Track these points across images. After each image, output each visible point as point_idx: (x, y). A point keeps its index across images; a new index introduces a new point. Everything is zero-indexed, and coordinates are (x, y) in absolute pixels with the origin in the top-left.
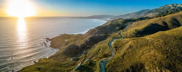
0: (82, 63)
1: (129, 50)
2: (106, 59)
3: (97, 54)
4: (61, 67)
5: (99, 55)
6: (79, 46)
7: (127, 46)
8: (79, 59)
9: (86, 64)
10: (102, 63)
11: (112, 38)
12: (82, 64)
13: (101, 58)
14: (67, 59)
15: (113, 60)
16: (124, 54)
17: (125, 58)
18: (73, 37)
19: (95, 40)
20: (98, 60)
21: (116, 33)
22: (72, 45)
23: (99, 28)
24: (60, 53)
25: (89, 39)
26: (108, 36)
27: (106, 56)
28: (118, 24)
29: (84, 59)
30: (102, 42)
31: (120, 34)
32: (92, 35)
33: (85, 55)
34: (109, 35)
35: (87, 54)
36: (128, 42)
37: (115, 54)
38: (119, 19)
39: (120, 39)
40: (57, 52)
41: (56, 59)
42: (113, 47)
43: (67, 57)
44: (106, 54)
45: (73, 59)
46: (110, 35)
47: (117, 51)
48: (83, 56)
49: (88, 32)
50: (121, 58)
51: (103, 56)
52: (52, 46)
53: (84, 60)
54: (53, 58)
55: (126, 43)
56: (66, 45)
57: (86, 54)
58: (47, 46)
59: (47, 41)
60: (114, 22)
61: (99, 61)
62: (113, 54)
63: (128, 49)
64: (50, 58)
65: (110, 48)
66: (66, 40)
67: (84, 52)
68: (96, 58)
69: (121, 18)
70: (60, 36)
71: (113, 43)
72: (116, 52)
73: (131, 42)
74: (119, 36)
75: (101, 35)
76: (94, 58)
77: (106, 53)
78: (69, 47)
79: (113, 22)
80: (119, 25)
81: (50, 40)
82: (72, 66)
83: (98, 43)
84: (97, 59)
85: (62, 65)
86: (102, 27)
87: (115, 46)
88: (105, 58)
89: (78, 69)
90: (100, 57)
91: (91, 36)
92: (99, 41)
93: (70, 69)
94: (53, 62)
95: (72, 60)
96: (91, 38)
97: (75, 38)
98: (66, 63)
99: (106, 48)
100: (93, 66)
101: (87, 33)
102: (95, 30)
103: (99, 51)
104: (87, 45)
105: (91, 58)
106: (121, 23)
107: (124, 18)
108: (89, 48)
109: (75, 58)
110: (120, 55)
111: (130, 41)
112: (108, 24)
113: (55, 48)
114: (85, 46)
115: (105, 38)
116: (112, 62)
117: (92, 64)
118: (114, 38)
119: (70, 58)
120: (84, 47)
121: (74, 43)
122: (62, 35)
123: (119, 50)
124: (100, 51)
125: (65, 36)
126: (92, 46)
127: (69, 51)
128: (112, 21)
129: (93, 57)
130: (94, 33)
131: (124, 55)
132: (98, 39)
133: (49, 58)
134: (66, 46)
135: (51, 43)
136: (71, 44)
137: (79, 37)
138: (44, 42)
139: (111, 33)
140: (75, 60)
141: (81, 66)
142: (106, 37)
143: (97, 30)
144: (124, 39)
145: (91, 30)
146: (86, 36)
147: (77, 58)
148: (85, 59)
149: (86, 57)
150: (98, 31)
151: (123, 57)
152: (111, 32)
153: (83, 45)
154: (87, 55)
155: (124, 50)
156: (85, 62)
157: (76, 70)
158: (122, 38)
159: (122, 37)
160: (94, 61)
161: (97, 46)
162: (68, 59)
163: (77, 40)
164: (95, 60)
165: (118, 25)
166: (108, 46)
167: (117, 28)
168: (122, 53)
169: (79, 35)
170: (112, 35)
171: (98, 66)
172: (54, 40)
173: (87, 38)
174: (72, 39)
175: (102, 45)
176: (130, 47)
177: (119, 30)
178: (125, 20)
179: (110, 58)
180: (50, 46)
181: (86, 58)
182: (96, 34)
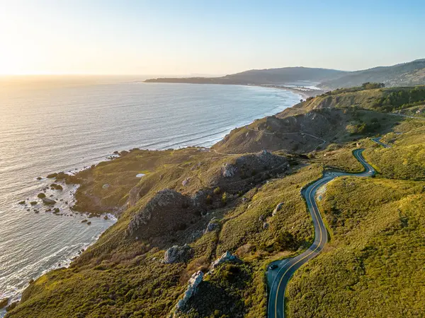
0: (204, 271)
1: (394, 238)
2: (290, 257)
3: (258, 232)
4: (129, 298)
5: (265, 235)
6: (194, 196)
7: (388, 215)
8: (193, 252)
9: (217, 272)
10: (274, 274)
11: (321, 170)
12: (206, 277)
13: (271, 250)
14: (149, 256)
15: (317, 268)
16: (368, 252)
17: (371, 272)
18: (167, 162)
19: (254, 173)
20: (261, 258)
21: (340, 147)
22: (164, 195)
23: (268, 123)
24: (121, 235)
25: (228, 168)
26: (306, 157)
27: (290, 243)
28: (356, 108)
29: (209, 250)
30: (279, 181)
31: (357, 154)
32: (240, 152)
33: (213, 233)
34: (309, 155)
35: (221, 227)
36: (397, 198)
37: (329, 239)
38: (365, 86)
39: (358, 179)
40: (107, 231)
41: (103, 263)
42: (321, 210)
43: (150, 249)
44: (290, 235)
45: (170, 255)
46: (313, 157)
47: (339, 229)
48: (207, 236)
49: (227, 138)
50: (350, 267)
51: (279, 241)
52: (84, 206)
53: (211, 258)
54: (95, 260)
55: (384, 201)
56: (142, 194)
57: (217, 229)
58: (57, 211)
59: (59, 188)
60: (338, 100)
61: (264, 264)
62: (320, 239)
63: (388, 231)
64: (78, 265)
65: (308, 211)
66: (139, 176)
67: (213, 221)
68: (253, 249)
69: (373, 81)
70: (113, 160)
71: (322, 190)
72: (331, 233)
73: (409, 198)
74: (354, 164)
75: (277, 153)
76: (247, 246)
77: (293, 230)
78: (154, 201)
79: (330, 99)
80: (359, 115)
81: (71, 180)
82: (169, 286)
83: (264, 187)
84: (258, 253)
85: (130, 287)
86: (282, 121)
87: (330, 205)
88: (286, 254)
89: (191, 300)
90: (269, 243)
91: (236, 156)
92: (269, 178)
93: (163, 302)
94: (96, 282)
95: (166, 259)
96: (237, 165)
97: (176, 166)
98: (147, 274)
99: (292, 207)
100: (244, 287)
101: (223, 142)
102: (252, 133)
103: (264, 220)
104: (220, 193)
105: (235, 248)
106: (368, 106)
107: (392, 84)
108: (229, 204)
109: (177, 250)
110: (348, 250)
111: (405, 195)
112: (308, 109)
113: (96, 212)
114: (212, 195)
115: (292, 164)
116: (312, 273)
117: (238, 275)
118: (331, 169)
119: (161, 249)
120: (210, 202)
121: (172, 183)
122: (124, 153)
123: (348, 225)
124: (270, 220)
125: (136, 159)
126: (241, 195)
127: (154, 218)
128: (329, 93)
129: (242, 242)
130: (248, 145)
131: (367, 256)
132: (266, 168)
133: (72, 266)
134: (142, 200)
135: (78, 195)
136: (161, 189)
137: (191, 159)
138: (42, 196)
139: (319, 149)
140: (178, 260)
141: (201, 285)
142: (297, 164)
143: (261, 132)
144: (377, 182)
145: (236, 130)
146: (218, 158)
147: (186, 249)
148: (214, 251)
149: (217, 242)
150: (264, 136)
151: (362, 265)
152: (320, 142)
153: (206, 191)
154: (221, 234)
155: (369, 232)
156: (213, 264)
157: (184, 309)
158: (366, 176)
159: (366, 170)
160: (247, 263)
161: (259, 199)
162: (152, 255)
163: (182, 171)
164: (250, 257)
165: (357, 114)
166: (303, 203)
167: (350, 128)
168: (360, 244)
169: (191, 153)
170: (323, 155)
171: (260, 288)
172: (89, 180)
173: (223, 166)
174: (165, 167)
175: (279, 194)
176: (404, 222)
177: (355, 136)
178: (395, 91)
179: (304, 254)
180: (73, 209)
181: (219, 246)
182: (256, 147)
